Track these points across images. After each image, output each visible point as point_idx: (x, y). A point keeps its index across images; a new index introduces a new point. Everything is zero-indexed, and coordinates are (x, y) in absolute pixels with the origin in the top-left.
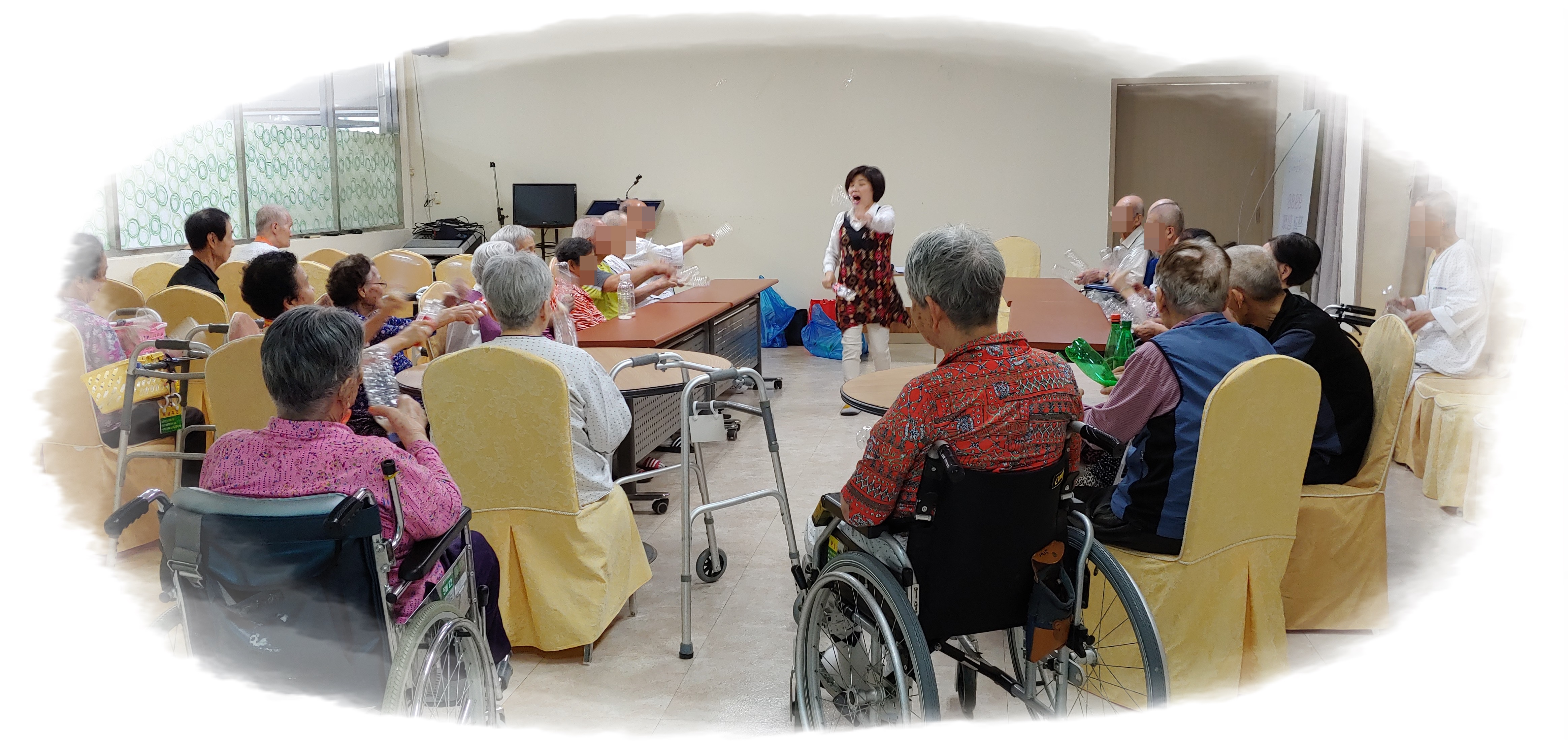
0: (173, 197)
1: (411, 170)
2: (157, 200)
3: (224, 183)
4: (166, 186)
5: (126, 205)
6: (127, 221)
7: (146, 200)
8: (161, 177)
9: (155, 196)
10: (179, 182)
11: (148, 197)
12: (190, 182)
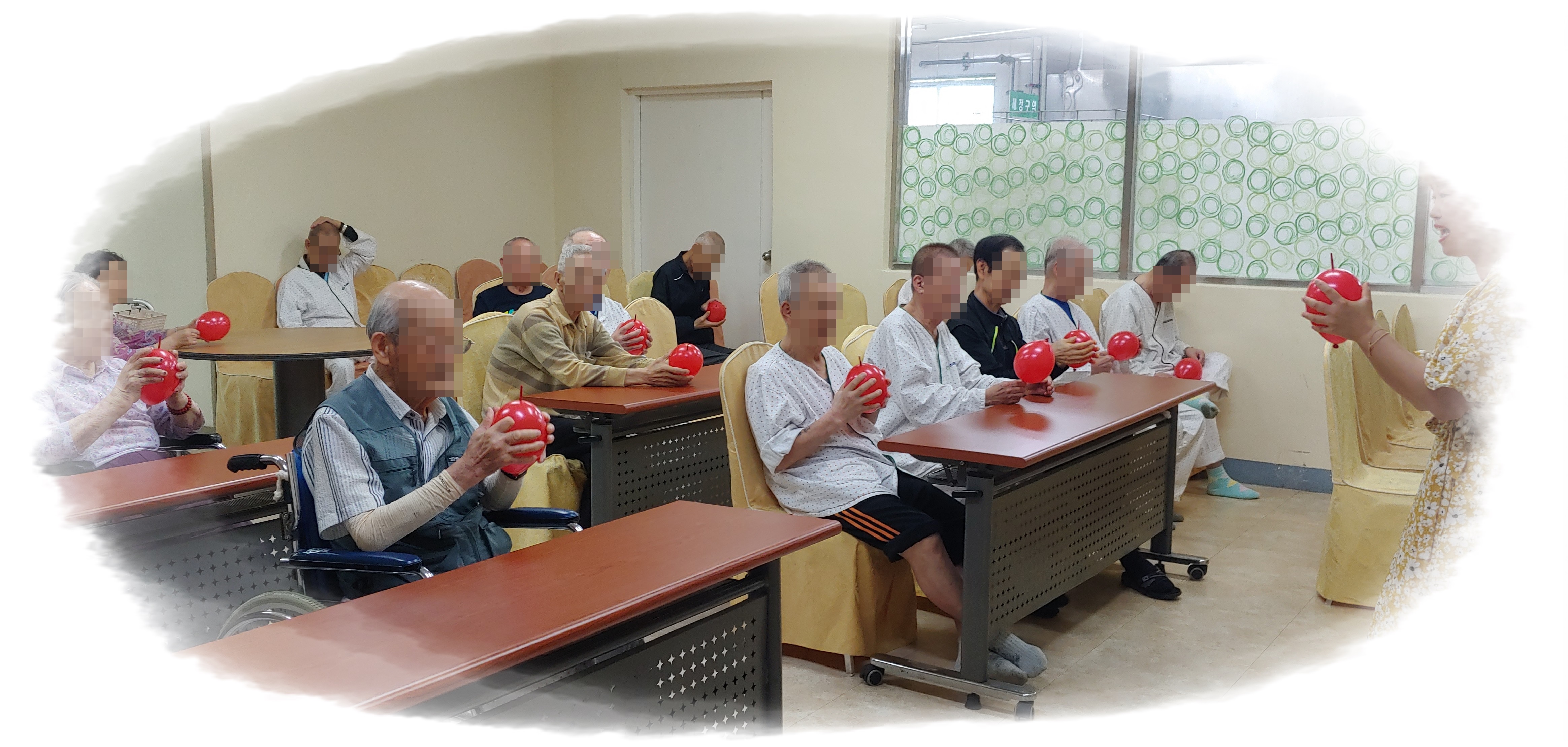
0: (1253, 219)
2: (1221, 222)
3: (1378, 203)
4: (1242, 205)
5: (1160, 224)
6: (1159, 242)
7: (1197, 221)
8: (1233, 194)
9: (1219, 215)
10: (1271, 200)
11: (1201, 216)
12: (1297, 201)
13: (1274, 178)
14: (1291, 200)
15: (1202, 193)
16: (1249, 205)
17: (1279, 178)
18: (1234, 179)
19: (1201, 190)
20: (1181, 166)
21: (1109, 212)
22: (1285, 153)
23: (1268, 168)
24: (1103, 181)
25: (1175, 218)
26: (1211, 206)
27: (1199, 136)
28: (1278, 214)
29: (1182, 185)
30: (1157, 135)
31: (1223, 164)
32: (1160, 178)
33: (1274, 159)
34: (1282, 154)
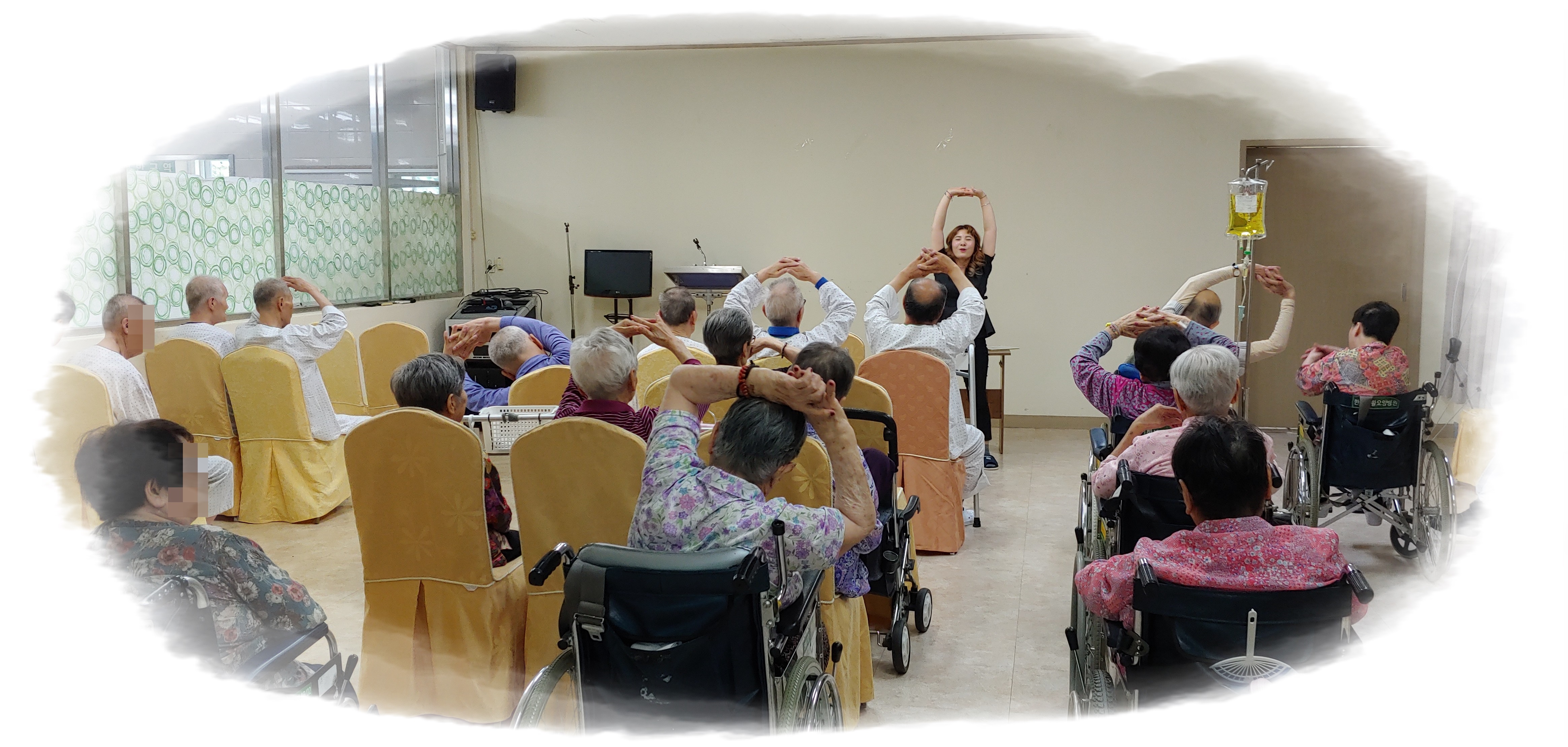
0: (198, 263)
1: (473, 234)
2: (180, 267)
3: (258, 247)
4: (191, 252)
5: (142, 273)
6: (143, 290)
7: (166, 267)
8: (185, 242)
9: (177, 263)
10: (206, 247)
11: (168, 264)
12: (219, 247)
13: (206, 227)
14: (216, 247)
15: (167, 242)
16: (194, 251)
17: (209, 227)
18: (185, 228)
19: (167, 240)
20: (152, 216)
21: (105, 263)
22: (210, 206)
23: (202, 219)
24: (97, 230)
25: (151, 267)
26: (173, 254)
27: (161, 187)
28: (212, 259)
29: (154, 234)
30: (133, 185)
31: (178, 215)
32: (139, 228)
33: (205, 210)
34: (209, 207)
